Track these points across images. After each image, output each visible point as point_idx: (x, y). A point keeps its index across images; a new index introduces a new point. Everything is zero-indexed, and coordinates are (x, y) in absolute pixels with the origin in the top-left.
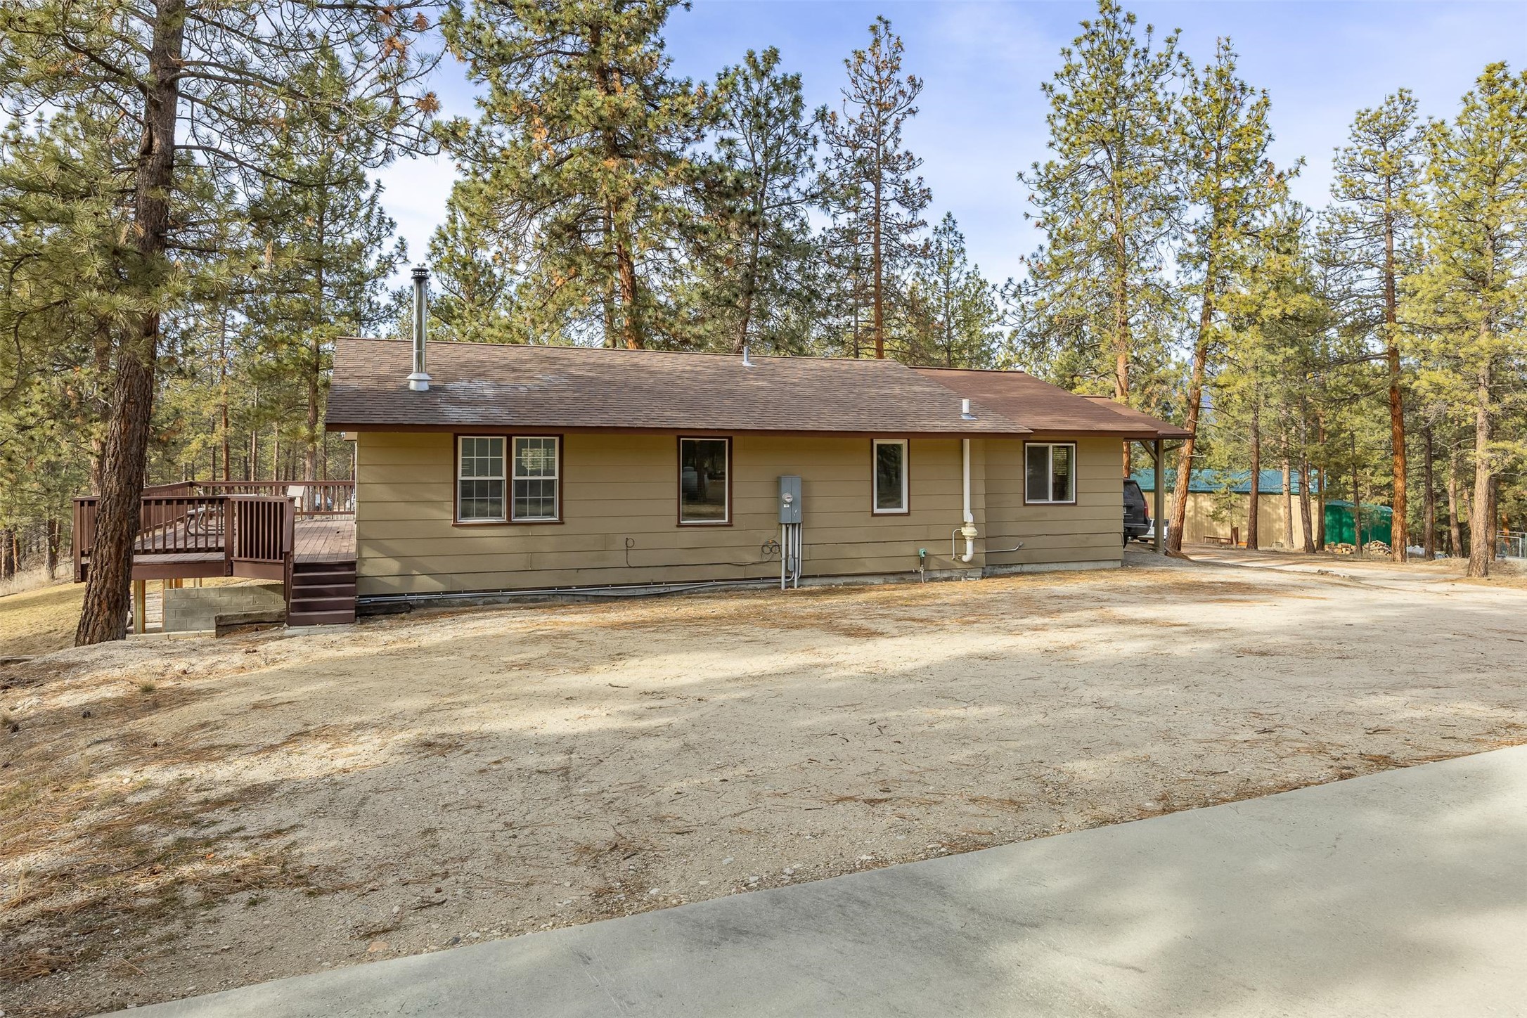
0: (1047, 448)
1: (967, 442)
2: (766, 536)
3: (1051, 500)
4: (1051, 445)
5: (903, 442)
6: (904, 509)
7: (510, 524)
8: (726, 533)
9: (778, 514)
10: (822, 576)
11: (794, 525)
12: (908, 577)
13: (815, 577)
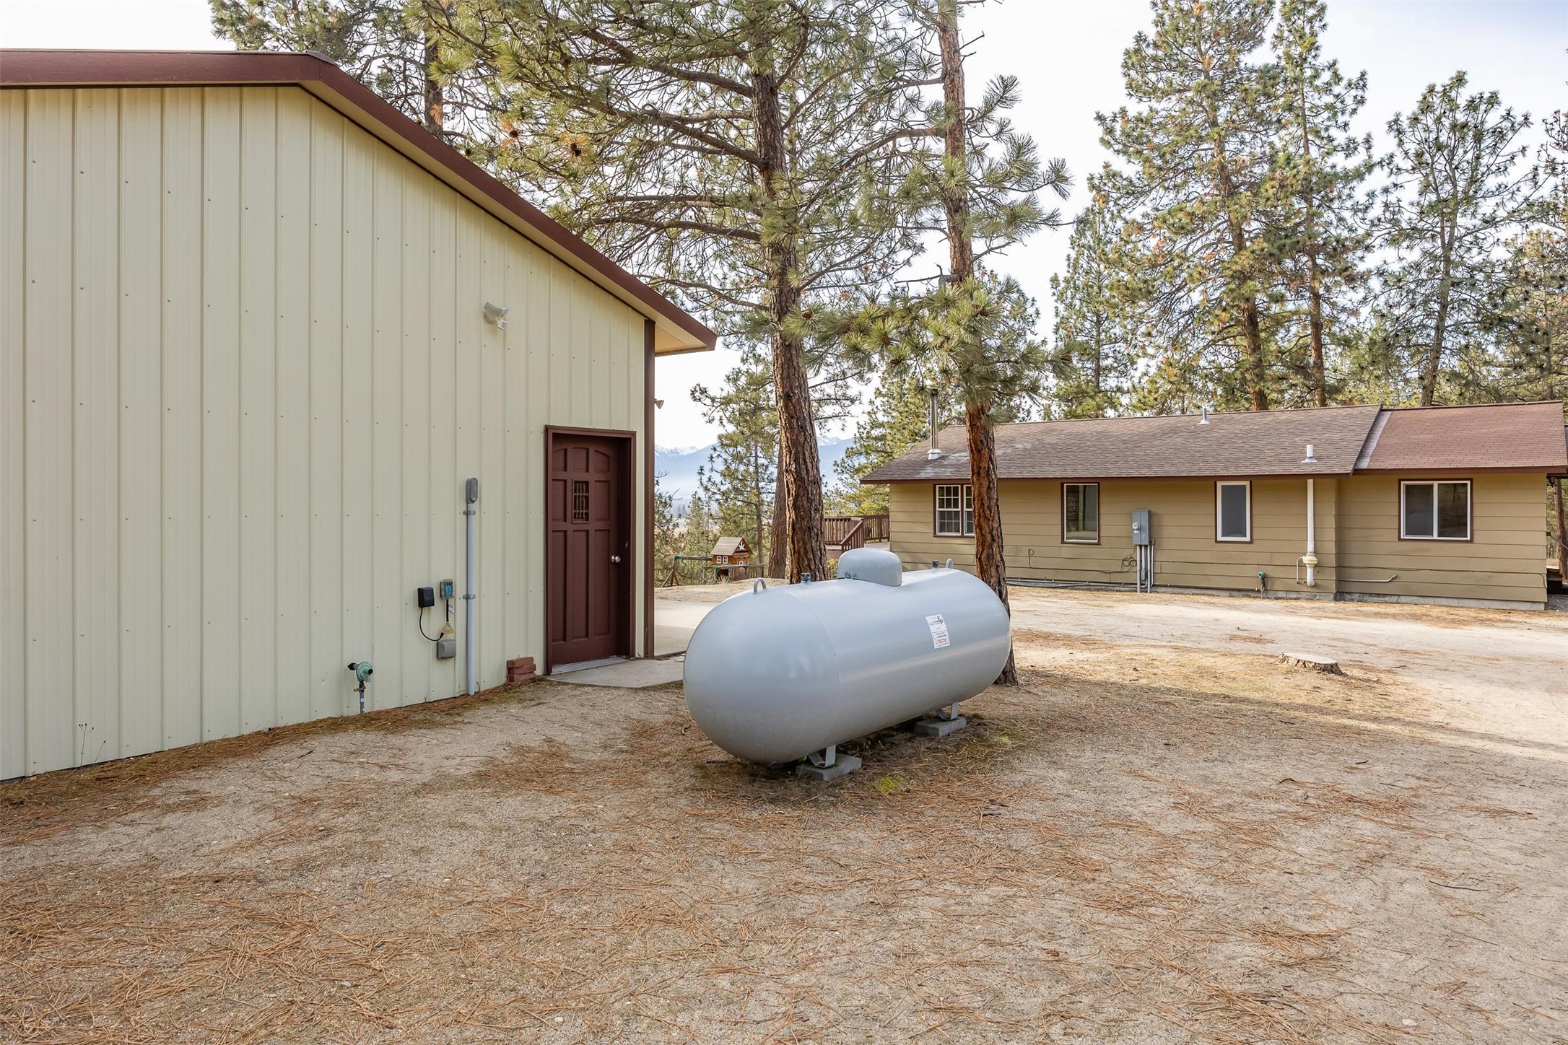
0: (1431, 486)
1: (1310, 482)
2: (1126, 553)
3: (1435, 536)
4: (1436, 484)
5: (1247, 483)
6: (1248, 539)
7: (962, 537)
8: (1095, 550)
9: (1130, 537)
10: (1171, 586)
11: (1146, 546)
12: (1253, 594)
13: (1166, 586)
